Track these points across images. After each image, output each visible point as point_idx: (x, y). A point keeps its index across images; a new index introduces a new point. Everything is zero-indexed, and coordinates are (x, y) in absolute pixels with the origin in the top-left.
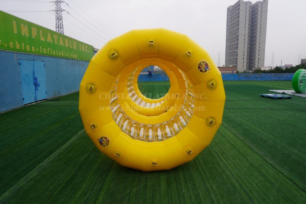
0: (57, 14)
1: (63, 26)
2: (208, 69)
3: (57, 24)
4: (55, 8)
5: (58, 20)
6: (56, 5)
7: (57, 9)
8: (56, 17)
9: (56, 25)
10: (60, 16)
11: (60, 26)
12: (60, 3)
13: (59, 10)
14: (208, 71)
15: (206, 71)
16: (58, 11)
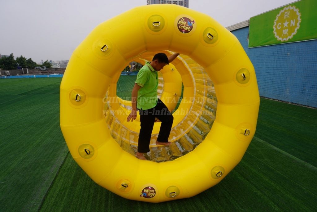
2: (192, 23)
15: (192, 28)
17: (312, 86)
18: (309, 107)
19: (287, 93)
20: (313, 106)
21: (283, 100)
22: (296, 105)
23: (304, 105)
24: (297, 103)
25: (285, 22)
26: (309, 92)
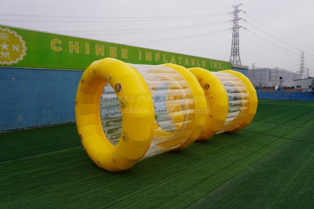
0: (234, 32)
1: (239, 42)
2: (121, 89)
3: (234, 41)
4: (233, 26)
5: (235, 37)
6: (234, 23)
7: (234, 27)
8: (233, 34)
9: (232, 42)
10: (236, 33)
11: (236, 43)
12: (238, 20)
13: (237, 27)
14: (120, 91)
15: (119, 92)
16: (235, 29)
17: (49, 108)
18: (49, 126)
19: (20, 120)
20: (53, 124)
21: (14, 128)
22: (35, 128)
23: (44, 126)
24: (36, 126)
25: (6, 44)
26: (47, 113)
